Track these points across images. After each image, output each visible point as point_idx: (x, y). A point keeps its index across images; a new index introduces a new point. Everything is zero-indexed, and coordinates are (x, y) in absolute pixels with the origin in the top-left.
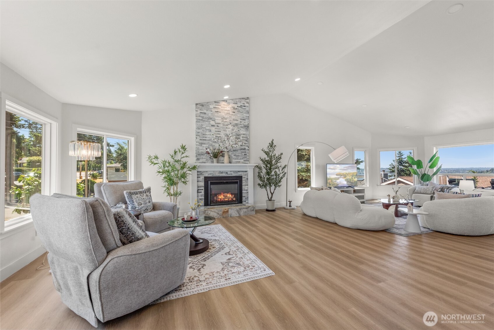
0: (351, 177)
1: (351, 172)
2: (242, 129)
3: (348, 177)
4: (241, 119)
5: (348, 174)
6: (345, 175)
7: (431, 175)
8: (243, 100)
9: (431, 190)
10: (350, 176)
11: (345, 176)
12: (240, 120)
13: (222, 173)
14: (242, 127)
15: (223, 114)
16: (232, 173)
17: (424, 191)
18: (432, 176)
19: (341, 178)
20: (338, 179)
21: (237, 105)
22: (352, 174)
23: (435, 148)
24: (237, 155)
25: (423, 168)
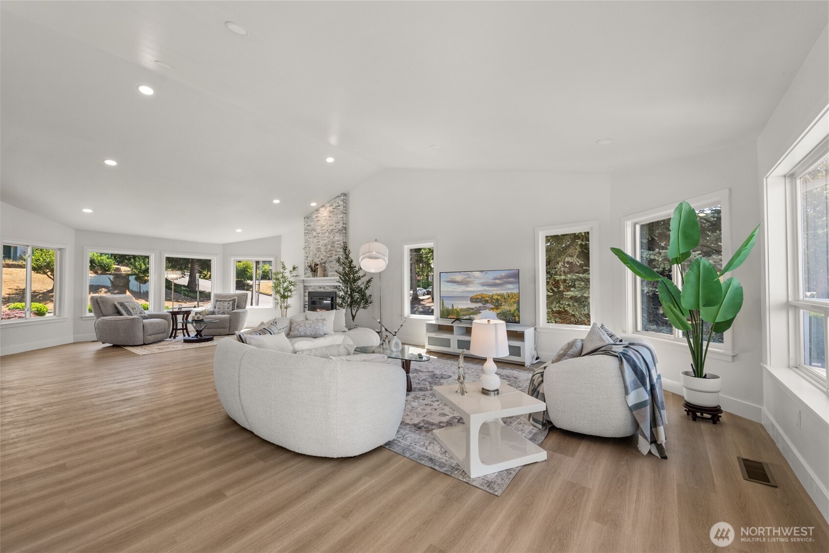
2: (336, 234)
4: (336, 223)
5: (506, 298)
8: (337, 199)
11: (496, 303)
12: (335, 225)
13: (321, 288)
14: (336, 232)
15: (322, 222)
16: (328, 288)
20: (477, 311)
21: (332, 207)
24: (332, 266)
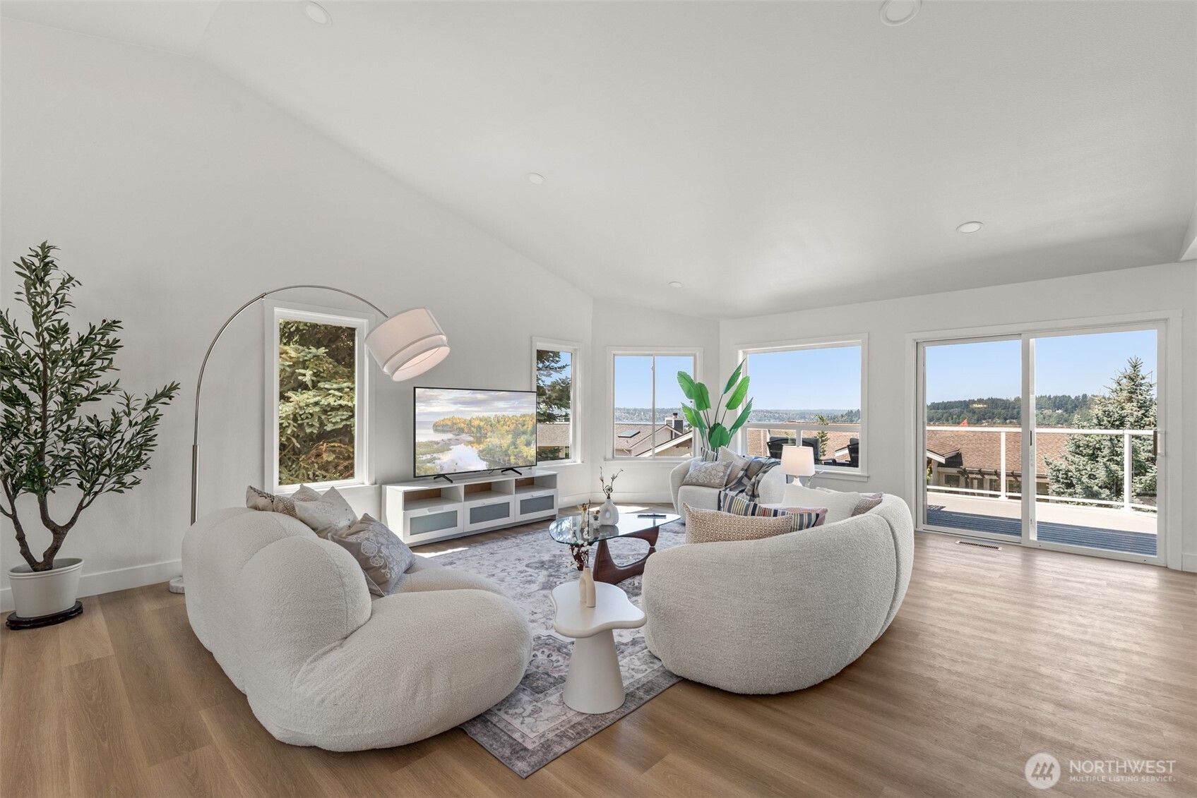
0: (509, 439)
1: (509, 413)
3: (493, 440)
5: (494, 425)
6: (479, 428)
7: (728, 430)
9: (722, 474)
10: (503, 436)
11: (477, 433)
17: (706, 478)
18: (730, 431)
19: (458, 442)
20: (445, 447)
22: (512, 427)
23: (741, 352)
25: (710, 407)
